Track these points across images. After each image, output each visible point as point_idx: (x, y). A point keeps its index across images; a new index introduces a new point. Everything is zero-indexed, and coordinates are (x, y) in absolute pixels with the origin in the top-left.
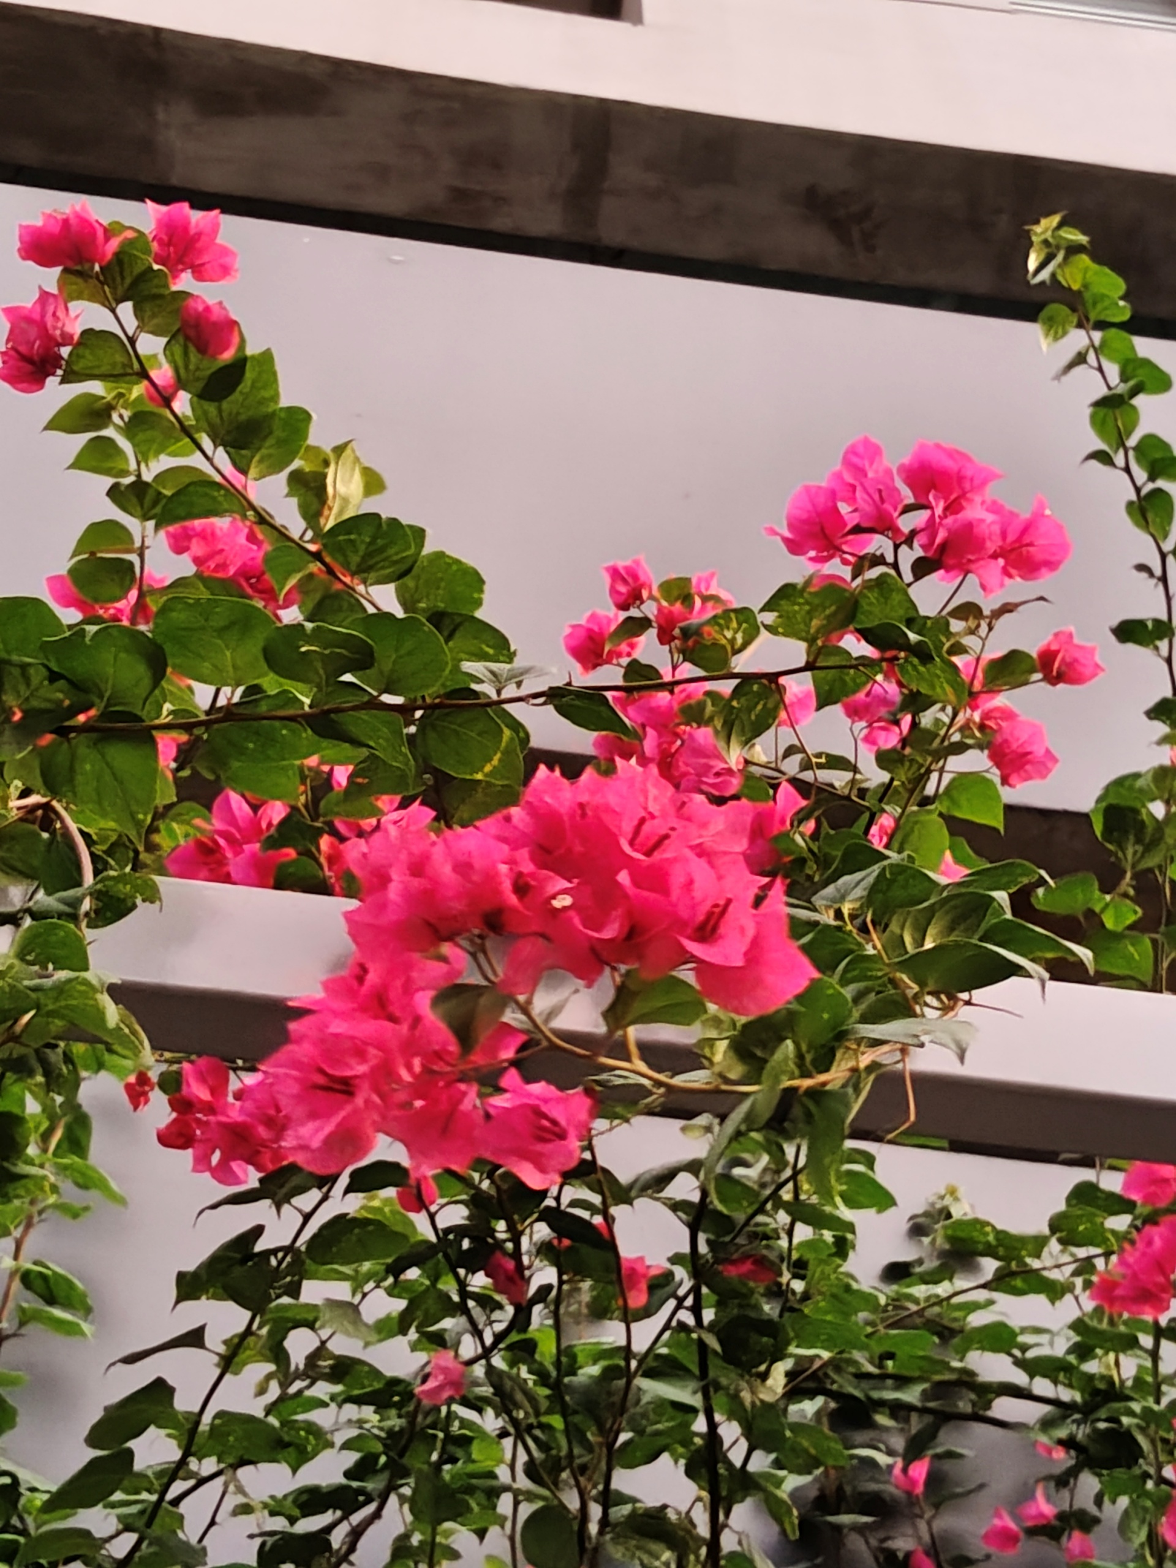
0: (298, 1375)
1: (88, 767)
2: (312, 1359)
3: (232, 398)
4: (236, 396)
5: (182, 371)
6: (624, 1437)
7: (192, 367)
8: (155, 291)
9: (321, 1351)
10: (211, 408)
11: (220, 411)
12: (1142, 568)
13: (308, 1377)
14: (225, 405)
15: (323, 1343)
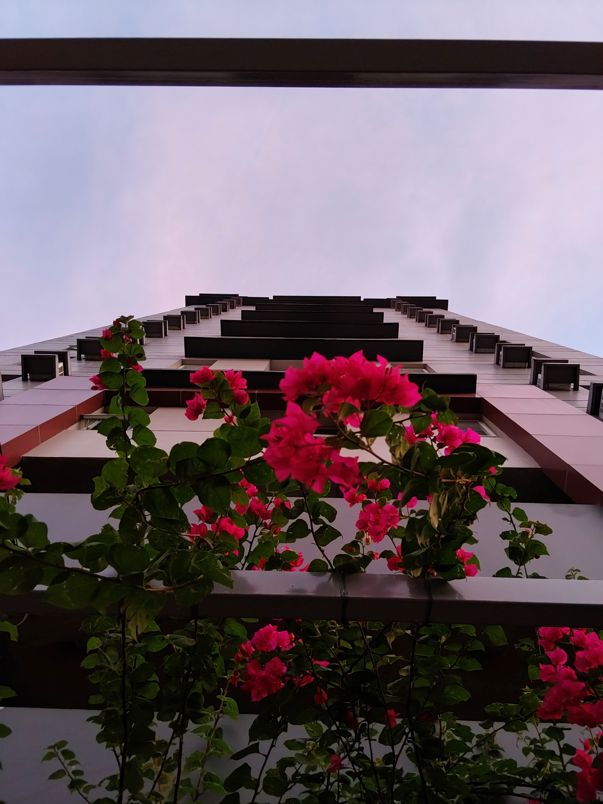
0: (290, 782)
1: (211, 495)
2: (294, 776)
3: (248, 417)
4: (249, 416)
5: (234, 411)
6: (396, 786)
7: (236, 410)
8: (226, 389)
9: (297, 773)
10: (242, 421)
11: (245, 421)
12: (505, 519)
13: (293, 782)
14: (246, 419)
15: (297, 770)
